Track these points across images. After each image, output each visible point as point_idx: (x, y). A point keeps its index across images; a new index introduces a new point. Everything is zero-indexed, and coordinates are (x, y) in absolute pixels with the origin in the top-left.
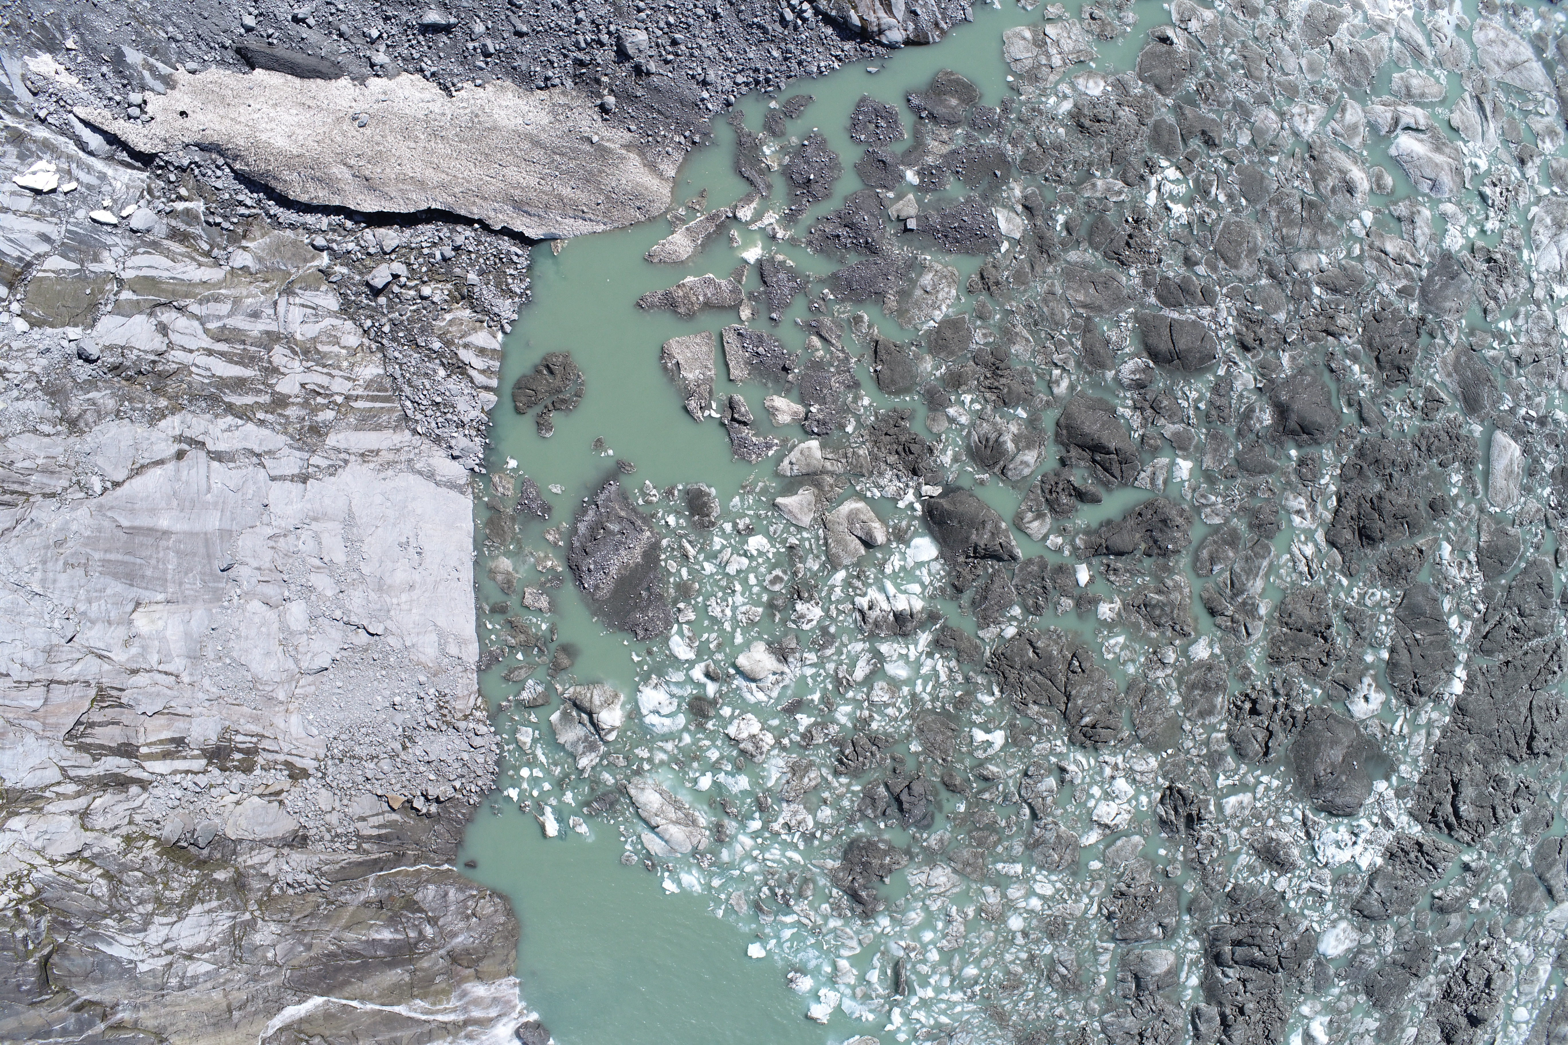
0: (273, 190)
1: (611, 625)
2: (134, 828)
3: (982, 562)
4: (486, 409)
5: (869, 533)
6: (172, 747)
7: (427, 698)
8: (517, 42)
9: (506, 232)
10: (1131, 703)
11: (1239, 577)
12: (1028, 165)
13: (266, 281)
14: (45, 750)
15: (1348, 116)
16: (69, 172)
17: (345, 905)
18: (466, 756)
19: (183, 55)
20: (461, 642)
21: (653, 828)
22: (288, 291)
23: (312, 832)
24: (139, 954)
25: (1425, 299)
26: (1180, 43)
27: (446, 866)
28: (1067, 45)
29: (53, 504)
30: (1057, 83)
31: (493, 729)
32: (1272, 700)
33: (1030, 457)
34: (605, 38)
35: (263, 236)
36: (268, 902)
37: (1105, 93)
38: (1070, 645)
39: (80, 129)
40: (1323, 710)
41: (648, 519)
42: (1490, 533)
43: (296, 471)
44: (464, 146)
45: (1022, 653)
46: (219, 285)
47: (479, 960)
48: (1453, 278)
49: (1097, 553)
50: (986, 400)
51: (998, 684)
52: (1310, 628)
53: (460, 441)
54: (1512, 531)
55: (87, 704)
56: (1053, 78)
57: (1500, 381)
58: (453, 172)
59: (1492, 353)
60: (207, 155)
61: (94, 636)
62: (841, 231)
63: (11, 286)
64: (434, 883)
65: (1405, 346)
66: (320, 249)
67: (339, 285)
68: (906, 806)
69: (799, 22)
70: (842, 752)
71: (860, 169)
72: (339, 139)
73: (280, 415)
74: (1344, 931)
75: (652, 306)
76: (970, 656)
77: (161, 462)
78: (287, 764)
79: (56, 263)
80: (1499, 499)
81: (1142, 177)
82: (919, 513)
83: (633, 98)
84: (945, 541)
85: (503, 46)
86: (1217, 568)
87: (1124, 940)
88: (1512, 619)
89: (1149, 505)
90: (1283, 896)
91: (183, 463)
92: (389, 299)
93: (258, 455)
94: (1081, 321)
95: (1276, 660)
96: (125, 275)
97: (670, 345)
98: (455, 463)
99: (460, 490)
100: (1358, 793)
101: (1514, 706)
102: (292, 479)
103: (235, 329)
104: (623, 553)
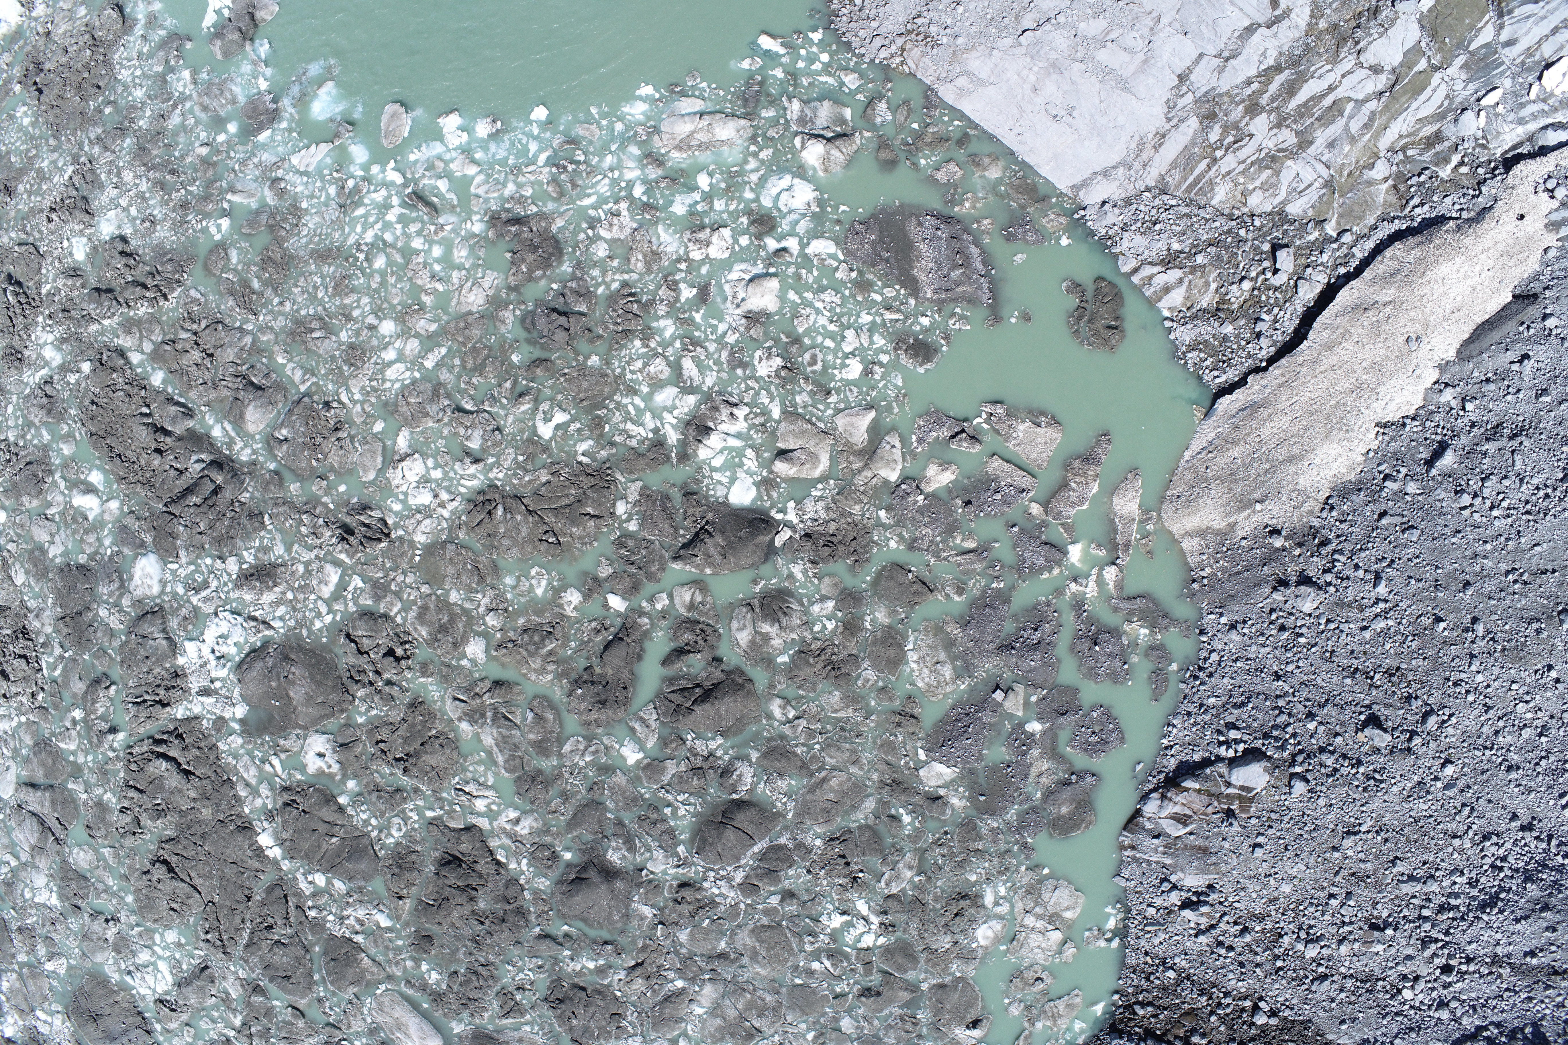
0: (1413, 235)
1: (883, 210)
3: (694, 531)
4: (1121, 257)
5: (790, 461)
7: (942, 32)
8: (1379, 508)
9: (1242, 382)
10: (483, 559)
11: (508, 728)
12: (968, 827)
13: (1350, 174)
16: (1544, 101)
18: (874, 24)
20: (962, 92)
21: (701, 114)
22: (1329, 184)
26: (962, 1034)
31: (878, 62)
32: (386, 676)
33: (744, 637)
34: (1329, 577)
35: (1385, 201)
38: (570, 546)
40: (343, 711)
41: (940, 305)
42: (366, 970)
43: (1193, 77)
44: (1332, 403)
45: (597, 503)
46: (1376, 137)
49: (624, 627)
51: (587, 465)
52: (417, 754)
53: (1113, 217)
54: (352, 990)
58: (1320, 377)
60: (1477, 209)
62: (1036, 636)
65: (574, 1022)
66: (1340, 234)
67: (1302, 225)
68: (555, 316)
69: (1222, 739)
70: (638, 302)
71: (1072, 691)
72: (1412, 314)
73: (1243, 101)
74: (150, 587)
75: (1098, 443)
76: (628, 462)
79: (1487, 35)
80: (387, 1000)
83: (1266, 561)
84: (735, 515)
85: (1384, 495)
86: (530, 716)
87: (299, 401)
88: (282, 933)
89: (626, 702)
90: (222, 559)
92: (1263, 253)
93: (1227, 59)
95: (416, 704)
96: (1437, 76)
97: (1058, 431)
98: (1100, 200)
99: (1077, 188)
100: (252, 686)
101: (209, 876)
102: (1190, 70)
103: (1333, 121)
104: (931, 265)
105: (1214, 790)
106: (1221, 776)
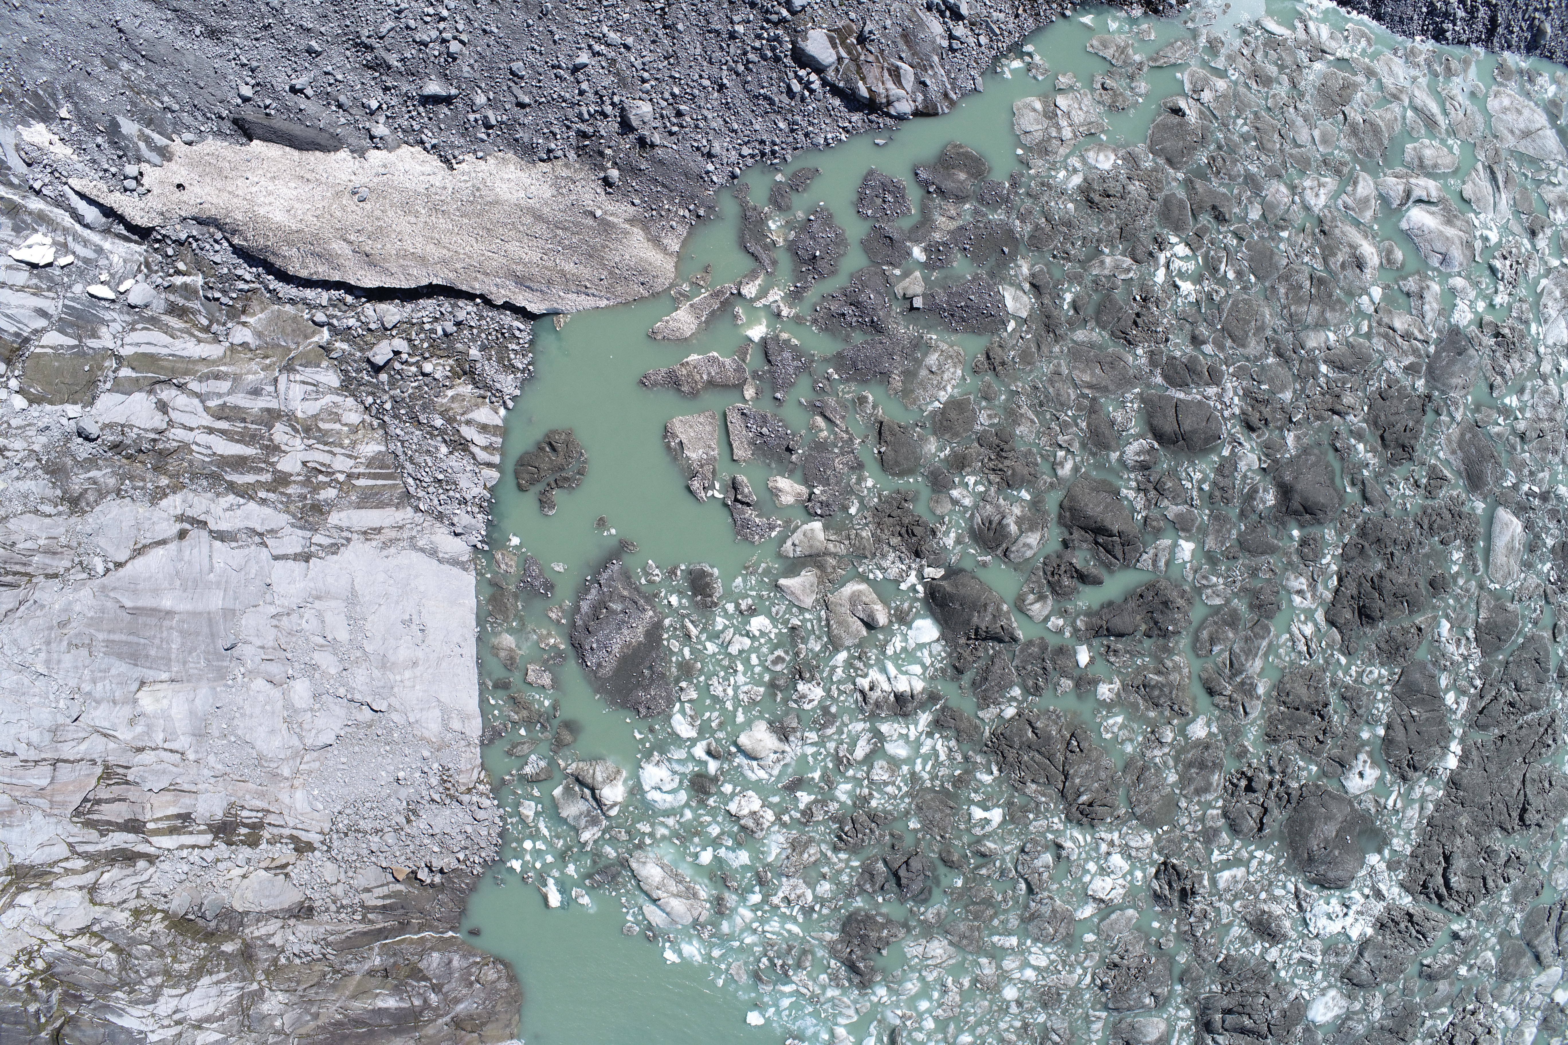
0: (272, 265)
1: (613, 703)
2: (142, 902)
3: (983, 644)
4: (488, 485)
5: (871, 616)
6: (178, 823)
7: (431, 773)
8: (519, 113)
9: (508, 306)
10: (1128, 781)
11: (1238, 657)
12: (1036, 242)
13: (266, 357)
14: (52, 827)
15: (1360, 189)
16: (65, 245)
17: (351, 973)
18: (469, 829)
19: (178, 126)
20: (465, 717)
21: (655, 901)
22: (289, 368)
23: (317, 904)
24: (149, 1025)
25: (1432, 375)
26: (1192, 115)
27: (450, 933)
28: (1078, 117)
29: (56, 584)
30: (1067, 157)
31: (496, 802)
32: (1268, 777)
33: (1033, 539)
34: (608, 109)
35: (262, 311)
36: (275, 971)
37: (1115, 166)
38: (1068, 725)
39: (75, 201)
40: (1318, 787)
41: (651, 598)
42: (1489, 610)
43: (299, 550)
44: (466, 221)
45: (1021, 733)
46: (220, 361)
47: (483, 1024)
48: (1460, 354)
49: (1097, 634)
50: (990, 483)
51: (997, 764)
52: (1308, 707)
53: (463, 518)
54: (1511, 607)
55: (94, 782)
56: (1063, 151)
57: (1504, 458)
58: (455, 248)
59: (1497, 429)
60: (205, 229)
61: (99, 716)
62: (847, 310)
63: (9, 362)
64: (439, 950)
65: (1411, 424)
66: (321, 325)
67: (341, 362)
68: (904, 881)
69: (807, 93)
70: (841, 829)
71: (866, 246)
72: (338, 214)
73: (282, 493)
74: (1334, 999)
75: (655, 384)
76: (970, 736)
77: (163, 542)
78: (292, 838)
79: (53, 338)
80: (1498, 576)
81: (1151, 254)
82: (921, 595)
83: (636, 171)
84: (946, 622)
85: (505, 117)
86: (1216, 649)
87: (1116, 1009)
88: (1508, 693)
89: (1151, 586)
90: (1273, 965)
91: (185, 543)
92: (391, 376)
93: (261, 535)
94: (1086, 402)
95: (1272, 738)
96: (124, 352)
97: (673, 424)
98: (458, 540)
99: (463, 566)
100: (1350, 867)
101: (1508, 779)
102: (296, 557)
103: (235, 407)
104: (625, 631)
105: (853, 68)
106: (837, 70)
